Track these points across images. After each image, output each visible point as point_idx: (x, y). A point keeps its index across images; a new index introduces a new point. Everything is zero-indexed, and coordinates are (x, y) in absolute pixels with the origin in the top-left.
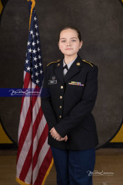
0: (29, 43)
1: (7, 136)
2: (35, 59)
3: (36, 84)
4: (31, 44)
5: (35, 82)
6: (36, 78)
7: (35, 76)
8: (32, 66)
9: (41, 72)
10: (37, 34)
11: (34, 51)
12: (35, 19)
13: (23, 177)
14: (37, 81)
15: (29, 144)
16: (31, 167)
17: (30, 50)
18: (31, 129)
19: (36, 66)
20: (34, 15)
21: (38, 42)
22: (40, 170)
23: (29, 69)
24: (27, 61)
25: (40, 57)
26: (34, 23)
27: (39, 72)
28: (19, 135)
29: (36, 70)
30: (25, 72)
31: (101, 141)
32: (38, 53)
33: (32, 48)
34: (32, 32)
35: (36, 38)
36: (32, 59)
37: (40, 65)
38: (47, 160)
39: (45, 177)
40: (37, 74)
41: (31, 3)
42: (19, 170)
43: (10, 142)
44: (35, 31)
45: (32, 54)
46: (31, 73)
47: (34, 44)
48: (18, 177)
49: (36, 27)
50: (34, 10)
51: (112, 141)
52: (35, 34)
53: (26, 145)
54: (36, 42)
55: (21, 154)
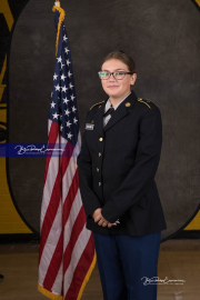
0: (55, 77)
1: (23, 223)
2: (66, 101)
3: (68, 139)
4: (59, 78)
5: (66, 137)
6: (67, 130)
8: (60, 111)
9: (76, 121)
10: (68, 62)
11: (64, 89)
12: (65, 38)
13: (48, 284)
14: (70, 136)
15: (58, 232)
16: (61, 268)
17: (58, 88)
18: (60, 209)
19: (67, 112)
21: (70, 74)
22: (75, 274)
23: (56, 116)
24: (53, 105)
25: (73, 98)
26: (64, 45)
27: (72, 121)
28: (42, 219)
29: (66, 118)
30: (50, 122)
31: (171, 228)
32: (69, 92)
33: (61, 83)
34: (60, 60)
35: (67, 69)
36: (61, 101)
37: (74, 109)
38: (86, 257)
39: (84, 284)
40: (68, 124)
41: (58, 14)
42: (43, 274)
44: (65, 57)
45: (60, 94)
46: (59, 122)
47: (63, 77)
48: (41, 284)
49: (67, 51)
50: (62, 27)
51: (188, 228)
52: (64, 62)
53: (54, 235)
54: (66, 75)
55: (46, 248)
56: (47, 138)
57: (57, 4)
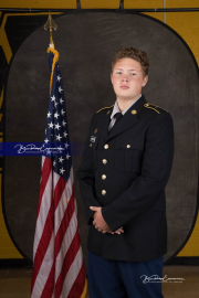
0: (49, 115)
2: (59, 138)
3: (61, 174)
4: (53, 115)
5: (58, 172)
7: (59, 164)
9: (68, 157)
10: (61, 101)
11: (58, 126)
12: (59, 78)
14: (62, 171)
15: (50, 264)
17: (51, 125)
18: (52, 242)
20: (57, 72)
21: (63, 112)
24: (47, 141)
25: (65, 134)
26: (57, 84)
27: (64, 157)
28: (35, 251)
30: (44, 158)
32: (62, 129)
33: (54, 121)
34: (53, 99)
35: (60, 107)
36: (54, 137)
37: (67, 145)
40: (61, 160)
41: (52, 55)
43: (19, 256)
44: (59, 96)
45: (53, 131)
46: (52, 158)
47: (56, 115)
49: (60, 90)
50: (56, 65)
51: (180, 255)
52: (58, 100)
53: (46, 266)
54: (59, 113)
55: (38, 279)
56: (41, 173)
57: (52, 46)
